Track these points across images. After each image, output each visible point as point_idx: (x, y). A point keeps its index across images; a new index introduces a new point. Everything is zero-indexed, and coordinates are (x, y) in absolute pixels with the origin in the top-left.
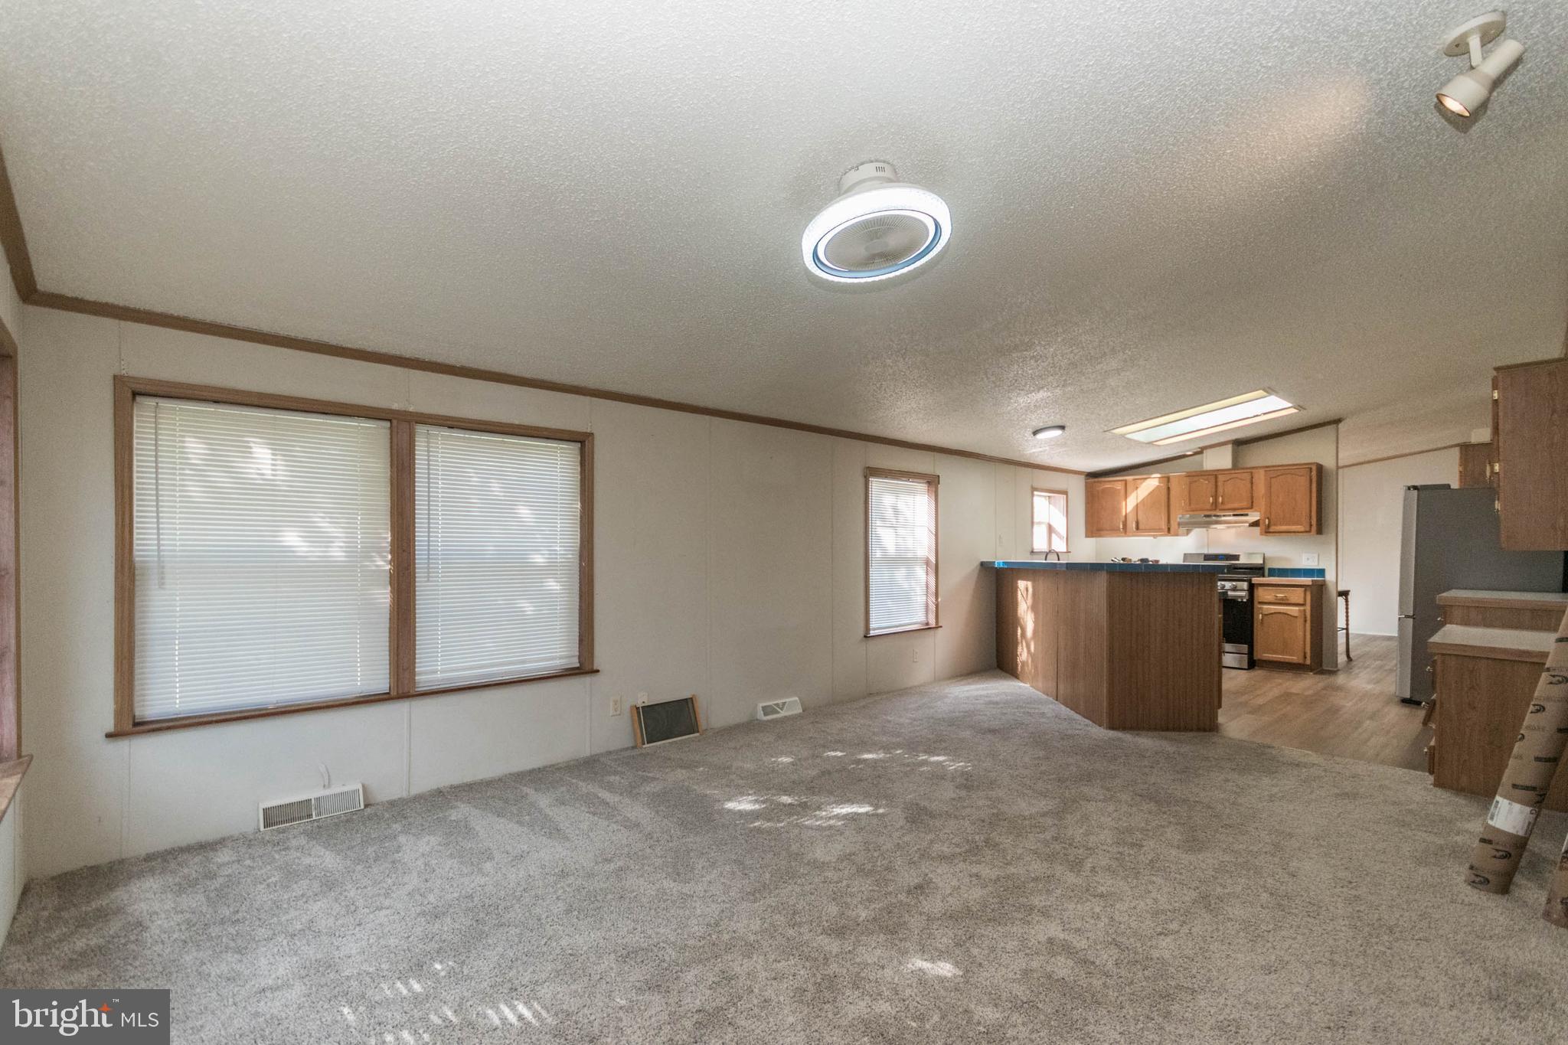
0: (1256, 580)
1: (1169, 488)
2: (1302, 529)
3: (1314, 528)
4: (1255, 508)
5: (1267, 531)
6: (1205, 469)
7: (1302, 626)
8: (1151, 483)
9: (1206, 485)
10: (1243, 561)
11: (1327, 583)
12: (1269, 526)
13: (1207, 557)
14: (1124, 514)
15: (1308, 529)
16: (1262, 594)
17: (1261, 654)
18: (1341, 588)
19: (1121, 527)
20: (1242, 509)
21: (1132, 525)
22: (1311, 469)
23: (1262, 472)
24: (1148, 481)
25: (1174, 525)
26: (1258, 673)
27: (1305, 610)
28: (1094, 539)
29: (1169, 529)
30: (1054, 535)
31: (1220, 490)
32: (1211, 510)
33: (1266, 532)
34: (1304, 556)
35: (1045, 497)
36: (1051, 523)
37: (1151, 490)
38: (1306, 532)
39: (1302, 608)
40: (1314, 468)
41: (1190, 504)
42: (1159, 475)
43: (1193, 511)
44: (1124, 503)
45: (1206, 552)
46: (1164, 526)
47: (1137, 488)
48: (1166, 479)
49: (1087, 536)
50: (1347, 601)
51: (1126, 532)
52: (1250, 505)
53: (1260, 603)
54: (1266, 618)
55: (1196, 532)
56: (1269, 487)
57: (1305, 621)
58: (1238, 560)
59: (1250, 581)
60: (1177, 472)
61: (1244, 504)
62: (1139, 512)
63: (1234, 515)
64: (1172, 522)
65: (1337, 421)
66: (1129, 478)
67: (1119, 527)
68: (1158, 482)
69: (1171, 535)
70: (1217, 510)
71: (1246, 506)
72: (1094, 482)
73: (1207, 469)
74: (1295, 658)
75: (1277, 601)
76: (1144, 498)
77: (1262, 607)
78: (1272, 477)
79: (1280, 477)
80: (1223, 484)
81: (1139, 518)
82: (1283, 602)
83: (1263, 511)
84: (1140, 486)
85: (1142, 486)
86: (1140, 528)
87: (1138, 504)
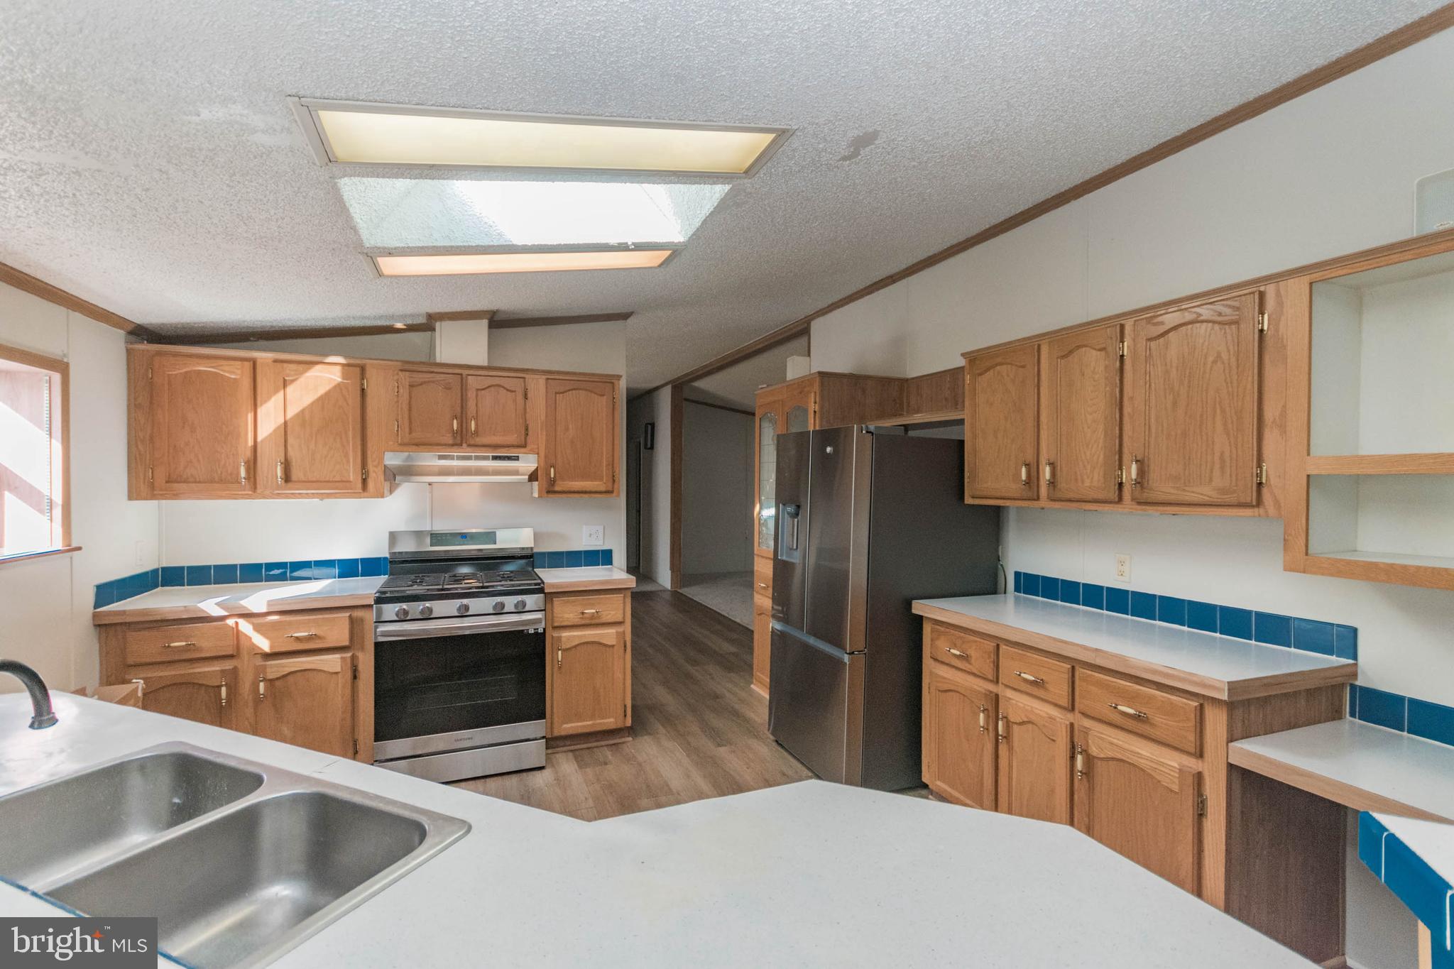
0: (553, 584)
1: (364, 391)
2: (603, 488)
3: (617, 486)
4: (529, 447)
5: (551, 490)
6: (440, 360)
7: (619, 662)
8: (322, 375)
9: (442, 392)
10: (503, 544)
11: (615, 569)
12: (552, 480)
13: (438, 538)
14: (250, 443)
15: (611, 489)
16: (561, 612)
17: (561, 723)
19: (243, 473)
20: (509, 446)
21: (271, 468)
22: (617, 384)
23: (541, 380)
24: (316, 371)
25: (376, 475)
27: (624, 632)
28: (155, 502)
29: (364, 481)
31: (471, 404)
33: (548, 492)
37: (322, 391)
38: (608, 492)
39: (619, 630)
41: (408, 429)
42: (341, 360)
43: (417, 444)
44: (250, 416)
46: (353, 475)
47: (285, 384)
48: (358, 370)
49: (133, 494)
51: (255, 488)
52: (522, 441)
53: (557, 629)
56: (552, 408)
57: (624, 651)
58: (490, 542)
59: (542, 592)
60: (380, 359)
61: (512, 439)
62: (290, 443)
63: (495, 458)
64: (371, 467)
65: (624, 316)
66: (264, 356)
67: (238, 473)
68: (340, 380)
69: (365, 494)
70: (464, 445)
71: (515, 443)
72: (159, 353)
73: (443, 362)
74: (612, 720)
75: (583, 622)
76: (303, 411)
77: (561, 637)
78: (556, 393)
79: (570, 392)
80: (477, 396)
81: (291, 452)
82: (594, 623)
83: (542, 454)
84: (293, 381)
85: (298, 382)
86: (294, 477)
87: (285, 423)
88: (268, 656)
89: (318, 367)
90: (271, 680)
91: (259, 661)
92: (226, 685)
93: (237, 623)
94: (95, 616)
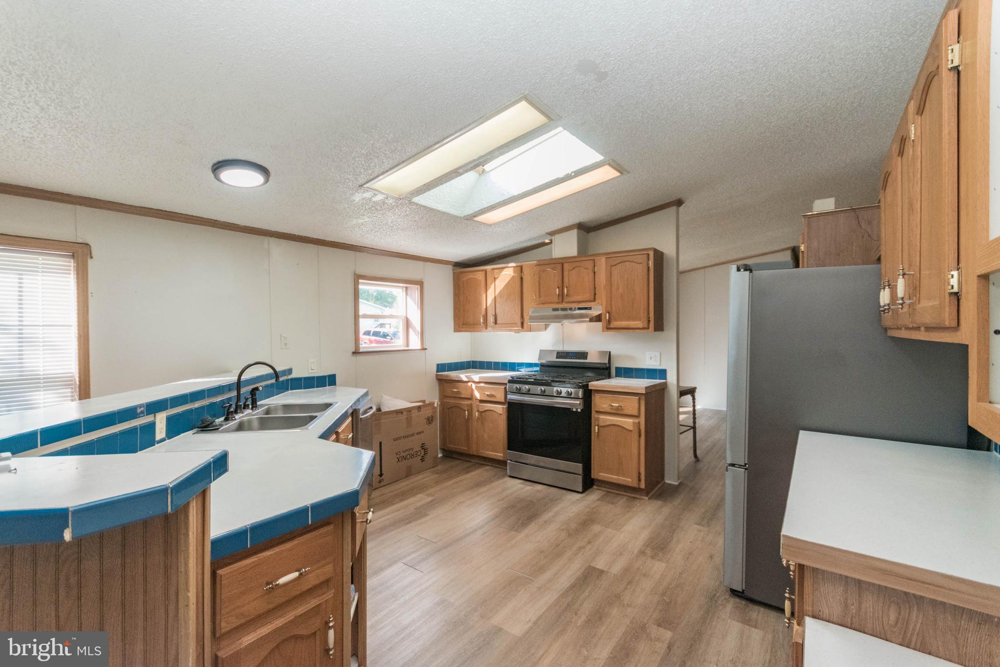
0: (594, 385)
1: (522, 278)
2: (639, 325)
3: (652, 324)
4: (596, 302)
5: (608, 328)
6: (553, 257)
7: (636, 444)
8: (507, 273)
9: (553, 275)
10: (590, 360)
11: (668, 383)
12: (609, 321)
13: (560, 355)
14: (485, 307)
15: (646, 326)
16: (600, 403)
17: (598, 473)
18: (687, 384)
19: (482, 321)
20: (585, 301)
21: (491, 319)
22: (648, 255)
23: (603, 259)
24: (505, 271)
25: (529, 320)
26: (594, 496)
27: (639, 423)
29: (522, 323)
30: (410, 330)
31: (566, 280)
32: (558, 303)
34: (648, 354)
35: (402, 287)
36: (408, 317)
37: (507, 280)
38: (643, 328)
39: (636, 421)
40: (651, 253)
41: (540, 296)
42: (514, 266)
43: (543, 304)
44: (484, 296)
45: (560, 348)
46: (519, 322)
47: (495, 279)
48: (519, 269)
49: (455, 330)
50: (694, 399)
51: (485, 327)
52: (592, 297)
53: (598, 412)
54: (602, 429)
55: (553, 327)
56: (610, 276)
57: (640, 436)
58: (586, 358)
59: (585, 388)
60: (529, 261)
61: (587, 297)
62: (497, 305)
63: (579, 309)
64: (525, 316)
65: (679, 203)
66: (489, 268)
67: (480, 321)
68: (513, 274)
69: (523, 330)
70: (564, 303)
71: (587, 299)
72: (461, 273)
73: (556, 257)
74: (630, 480)
75: (612, 411)
76: (501, 291)
77: (599, 418)
78: (611, 266)
79: (620, 264)
80: (569, 274)
81: (497, 311)
82: (618, 412)
83: (604, 306)
84: (497, 277)
85: (499, 278)
86: (498, 322)
87: (495, 297)
88: (481, 401)
89: (505, 269)
90: (481, 412)
91: (478, 403)
92: (468, 410)
93: (471, 385)
94: (437, 375)
